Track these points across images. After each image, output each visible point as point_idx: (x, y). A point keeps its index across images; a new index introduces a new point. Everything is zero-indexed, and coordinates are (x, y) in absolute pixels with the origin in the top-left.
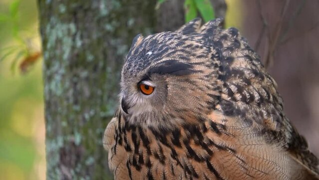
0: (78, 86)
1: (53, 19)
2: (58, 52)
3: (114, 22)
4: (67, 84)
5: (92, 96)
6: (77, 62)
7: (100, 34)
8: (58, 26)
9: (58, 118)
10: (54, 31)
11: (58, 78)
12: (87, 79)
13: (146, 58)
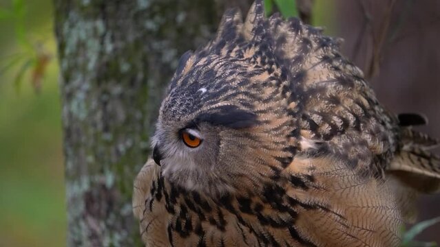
0: (109, 107)
1: (73, 15)
2: (80, 60)
3: (158, 18)
4: (94, 104)
5: (129, 120)
6: (107, 73)
7: (139, 35)
8: (80, 24)
9: (82, 151)
10: (74, 32)
11: (80, 95)
12: (121, 97)
13: (198, 96)
